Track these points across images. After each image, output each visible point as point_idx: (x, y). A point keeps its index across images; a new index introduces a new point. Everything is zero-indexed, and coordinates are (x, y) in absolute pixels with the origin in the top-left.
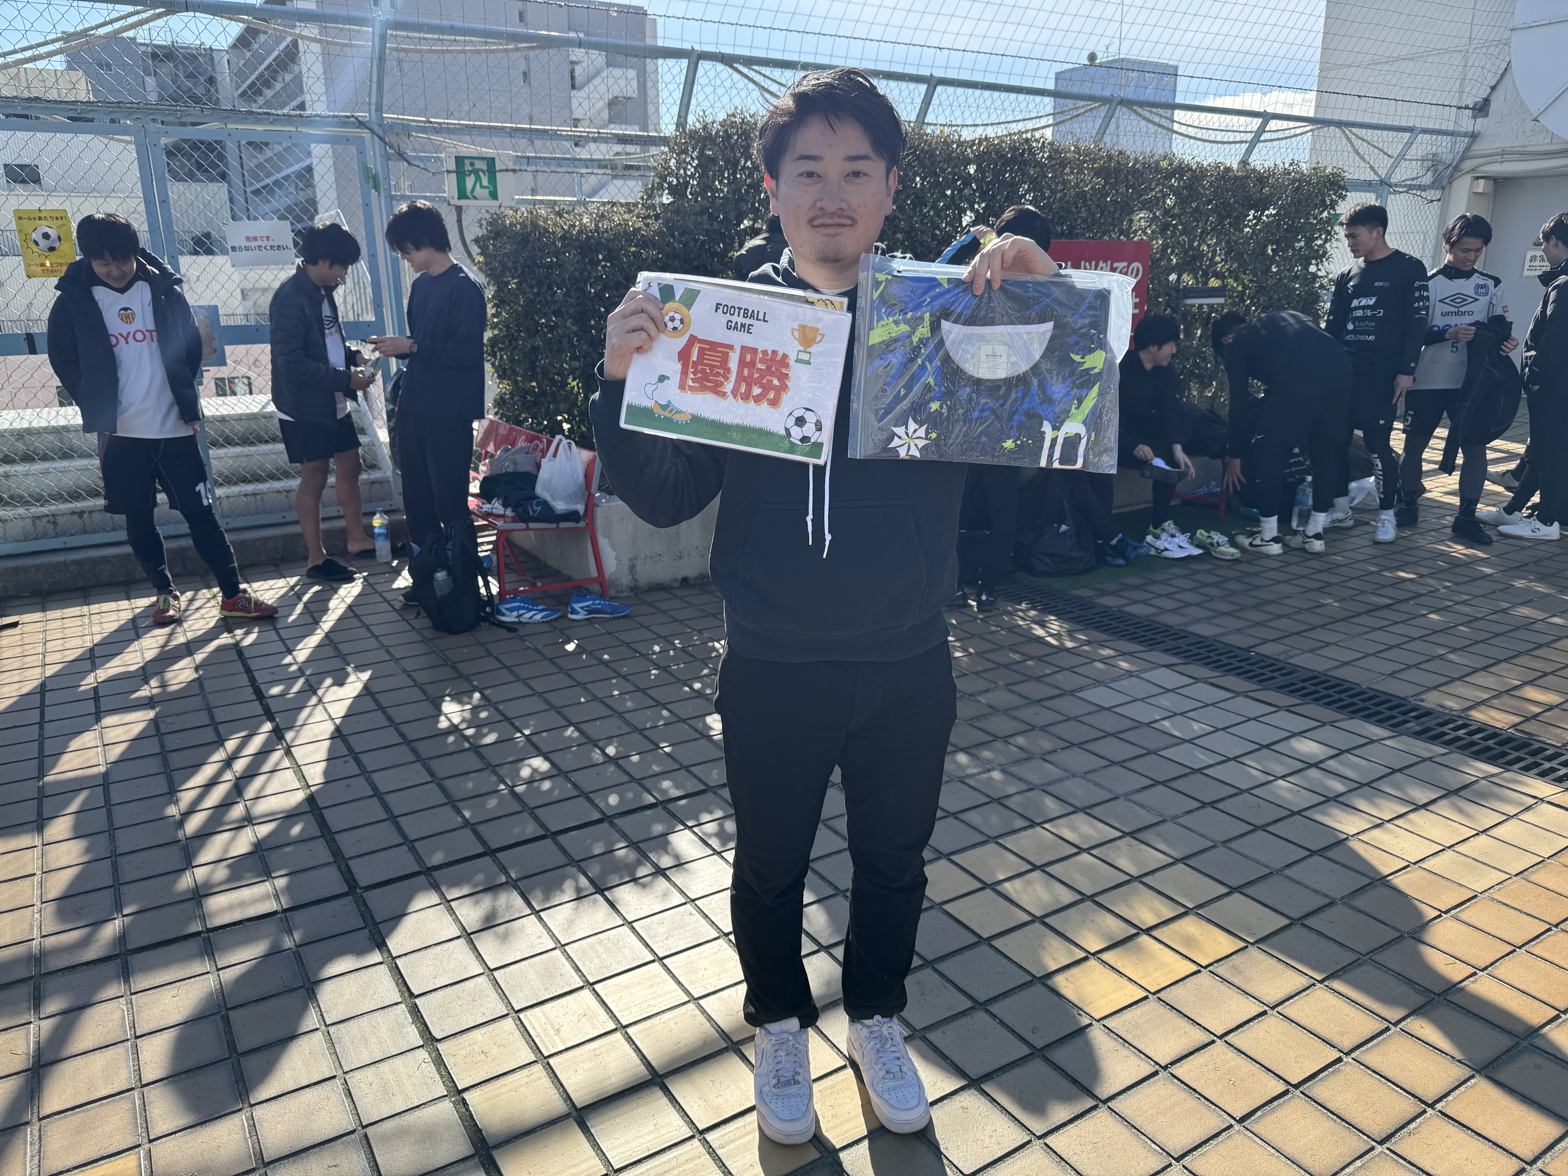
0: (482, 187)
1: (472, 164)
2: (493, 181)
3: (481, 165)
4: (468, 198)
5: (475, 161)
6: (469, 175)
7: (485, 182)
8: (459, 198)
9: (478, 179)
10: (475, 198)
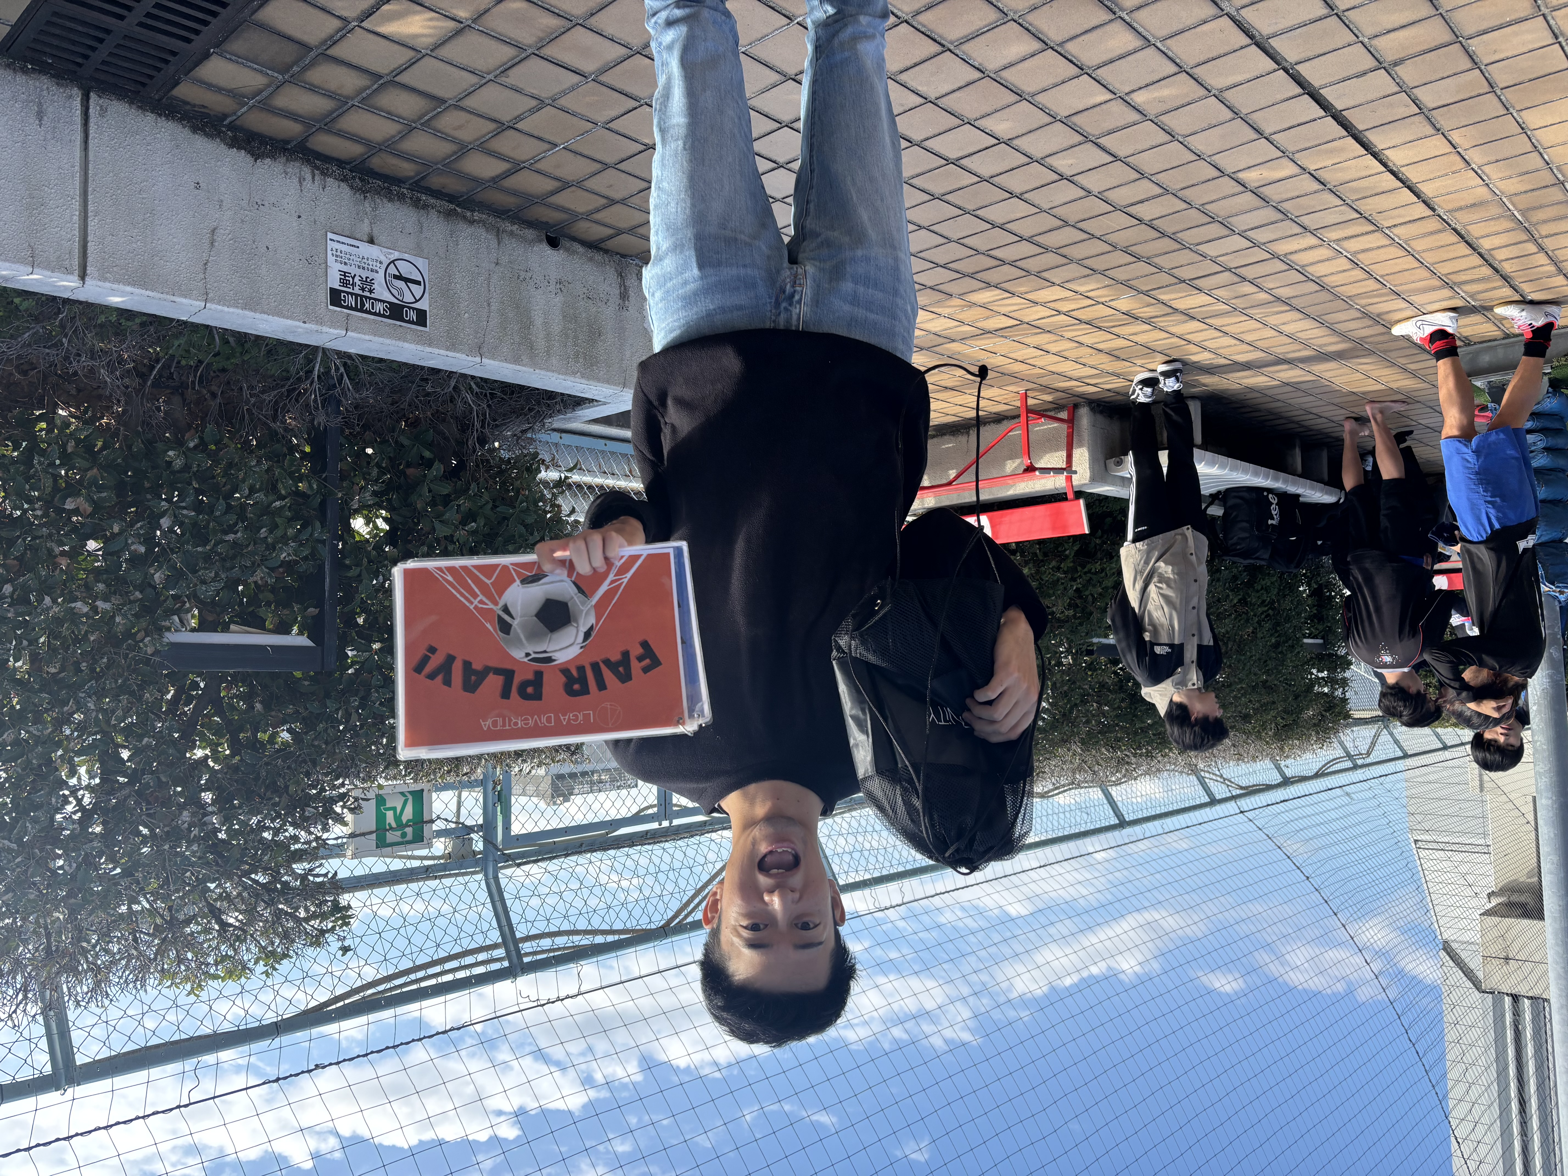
0: (394, 809)
1: (404, 835)
2: (380, 818)
3: (391, 837)
4: (411, 792)
5: (401, 840)
6: (409, 821)
7: (390, 815)
8: (422, 790)
9: (398, 818)
10: (402, 794)
